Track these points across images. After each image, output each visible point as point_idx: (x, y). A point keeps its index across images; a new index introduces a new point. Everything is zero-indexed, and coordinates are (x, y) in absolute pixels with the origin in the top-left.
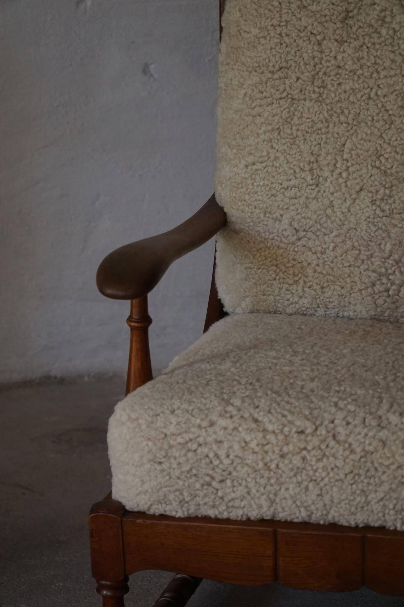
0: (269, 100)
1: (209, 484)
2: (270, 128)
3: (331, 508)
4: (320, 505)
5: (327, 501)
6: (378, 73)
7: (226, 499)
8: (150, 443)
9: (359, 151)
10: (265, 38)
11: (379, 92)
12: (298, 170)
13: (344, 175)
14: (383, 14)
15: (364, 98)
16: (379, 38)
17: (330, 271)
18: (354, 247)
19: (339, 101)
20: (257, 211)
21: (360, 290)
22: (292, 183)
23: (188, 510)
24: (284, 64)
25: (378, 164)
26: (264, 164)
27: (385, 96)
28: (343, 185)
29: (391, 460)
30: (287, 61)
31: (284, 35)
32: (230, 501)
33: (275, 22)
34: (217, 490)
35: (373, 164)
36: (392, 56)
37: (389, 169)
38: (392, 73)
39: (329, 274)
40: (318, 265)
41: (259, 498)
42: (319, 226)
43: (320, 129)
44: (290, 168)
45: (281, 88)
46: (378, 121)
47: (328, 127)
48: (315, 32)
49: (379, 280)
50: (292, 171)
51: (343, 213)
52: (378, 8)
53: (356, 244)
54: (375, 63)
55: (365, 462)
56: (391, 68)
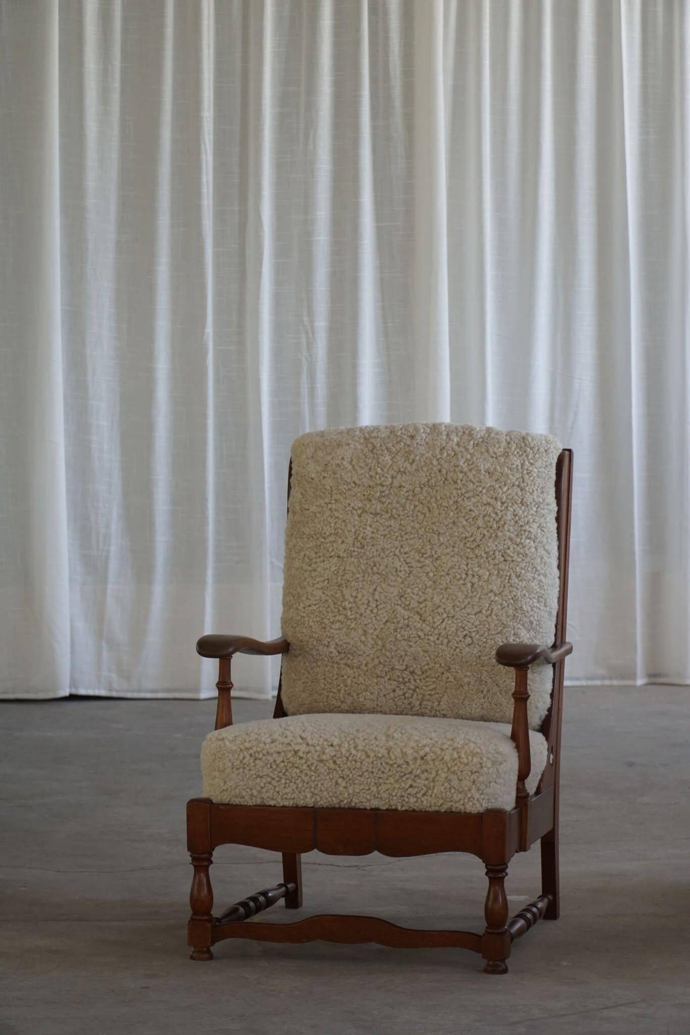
0: (322, 559)
1: (270, 783)
2: (322, 579)
3: (353, 798)
4: (346, 795)
5: (351, 792)
6: (402, 536)
7: (281, 794)
8: (230, 755)
9: (386, 594)
10: (320, 513)
11: (402, 551)
12: (341, 609)
13: (375, 611)
14: (407, 494)
15: (391, 554)
16: (403, 511)
17: (363, 682)
18: (380, 663)
19: (373, 557)
20: (312, 639)
21: (385, 695)
22: (337, 618)
23: (256, 801)
24: (333, 531)
25: (399, 602)
26: (317, 606)
27: (405, 553)
28: (374, 618)
29: (394, 761)
30: (335, 529)
31: (333, 510)
32: (284, 794)
33: (327, 500)
34: (275, 787)
35: (396, 603)
36: (412, 524)
37: (407, 605)
38: (412, 536)
39: (362, 684)
40: (354, 678)
41: (304, 791)
42: (355, 649)
43: (358, 578)
44: (335, 608)
45: (331, 549)
46: (401, 571)
47: (364, 576)
48: (356, 508)
49: (398, 687)
50: (337, 610)
51: (373, 639)
52: (405, 490)
53: (382, 660)
54: (400, 529)
55: (377, 764)
56: (412, 533)
